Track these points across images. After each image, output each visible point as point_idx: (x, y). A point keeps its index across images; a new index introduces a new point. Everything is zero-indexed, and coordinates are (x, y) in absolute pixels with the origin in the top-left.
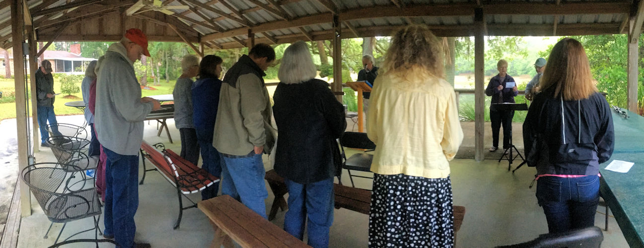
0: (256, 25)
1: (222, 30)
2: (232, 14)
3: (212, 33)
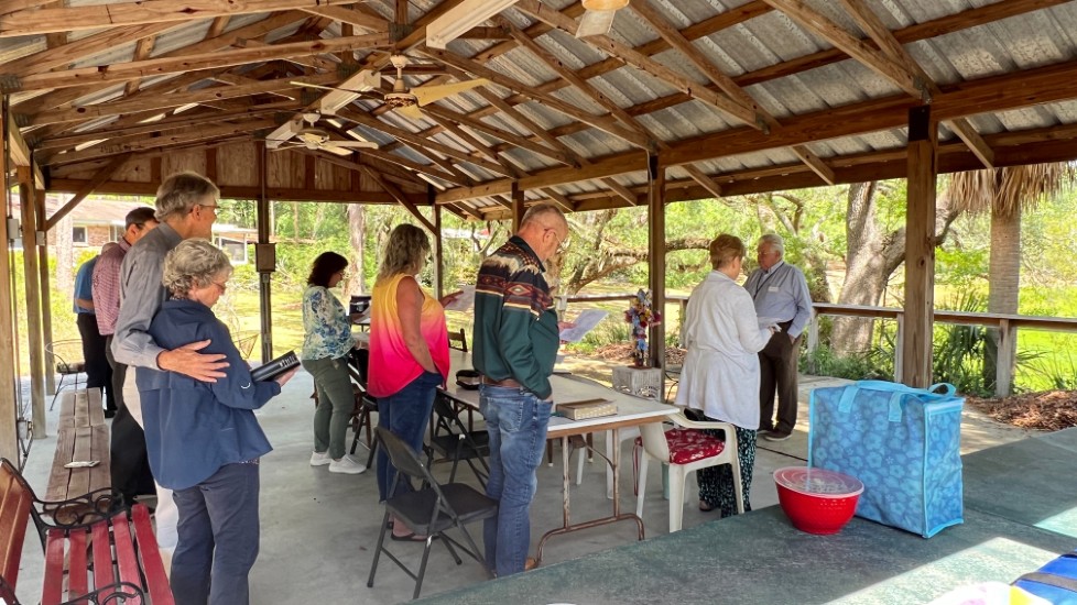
0: (528, 172)
1: (469, 183)
2: (476, 152)
3: (456, 187)
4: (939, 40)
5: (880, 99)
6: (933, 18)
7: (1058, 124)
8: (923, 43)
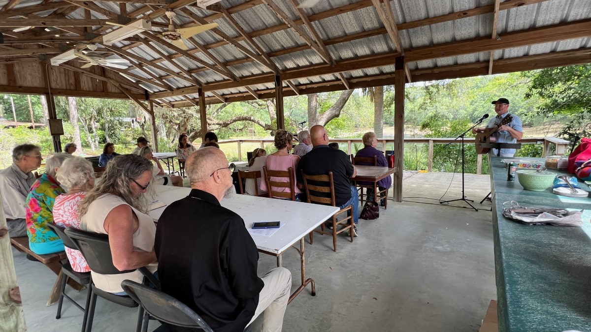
0: (205, 84)
1: (171, 88)
2: (181, 73)
4: (411, 30)
5: (379, 54)
6: (413, 20)
7: (436, 66)
8: (404, 31)
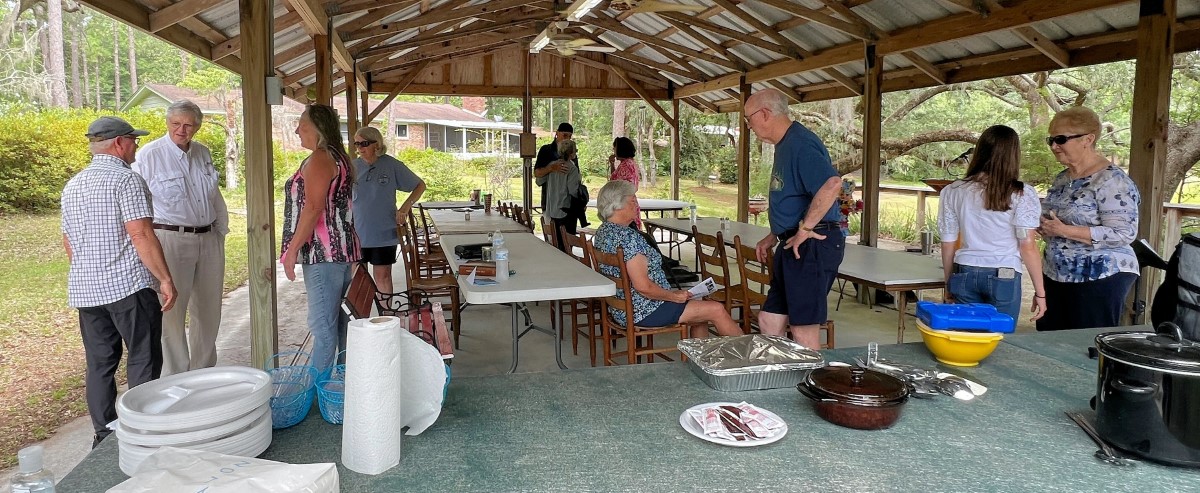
1: (704, 78)
2: (707, 49)
3: (693, 83)
